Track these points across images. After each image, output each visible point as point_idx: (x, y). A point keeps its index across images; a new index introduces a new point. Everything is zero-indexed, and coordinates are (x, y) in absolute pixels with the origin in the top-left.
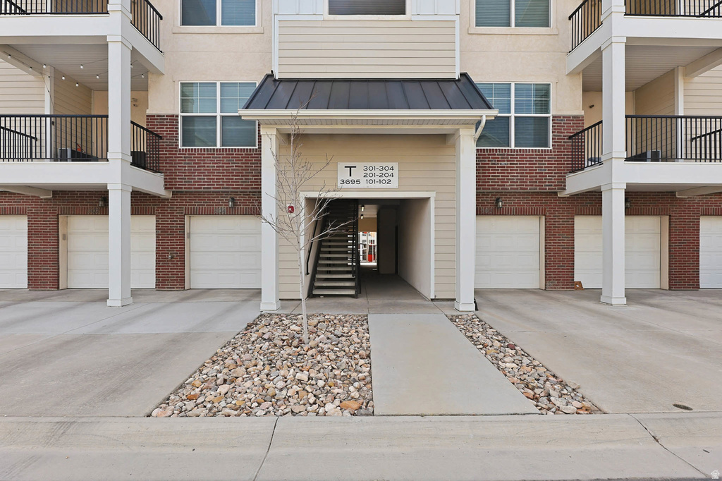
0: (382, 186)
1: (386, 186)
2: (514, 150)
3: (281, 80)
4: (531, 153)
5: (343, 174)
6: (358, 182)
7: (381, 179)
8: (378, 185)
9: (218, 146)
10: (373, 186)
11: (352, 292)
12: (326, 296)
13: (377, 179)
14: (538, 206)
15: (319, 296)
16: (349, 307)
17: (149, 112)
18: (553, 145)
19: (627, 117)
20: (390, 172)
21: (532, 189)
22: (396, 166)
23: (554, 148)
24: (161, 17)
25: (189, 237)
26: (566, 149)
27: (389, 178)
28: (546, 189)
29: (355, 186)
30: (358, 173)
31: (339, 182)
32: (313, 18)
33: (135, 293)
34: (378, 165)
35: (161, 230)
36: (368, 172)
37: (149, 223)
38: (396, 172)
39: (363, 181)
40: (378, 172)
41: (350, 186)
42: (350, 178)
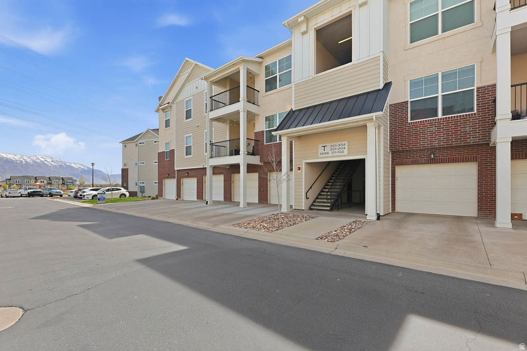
0: (339, 154)
1: (342, 154)
2: (441, 118)
3: (295, 111)
4: (456, 118)
5: (321, 150)
6: (328, 153)
7: (339, 151)
8: (337, 154)
9: (278, 142)
10: (335, 155)
11: (328, 208)
12: (317, 209)
13: (337, 151)
14: (470, 155)
15: (314, 209)
16: (327, 215)
17: (255, 131)
18: (477, 110)
19: (512, 86)
20: (343, 147)
21: (457, 144)
22: (346, 143)
23: (478, 112)
24: (259, 91)
25: (270, 181)
26: (491, 110)
27: (343, 150)
28: (470, 143)
29: (327, 155)
30: (328, 149)
31: (319, 154)
32: (309, 78)
33: (249, 204)
34: (337, 144)
35: (260, 178)
36: (333, 148)
37: (255, 176)
38: (346, 146)
39: (330, 152)
40: (337, 147)
41: (324, 155)
42: (324, 152)
